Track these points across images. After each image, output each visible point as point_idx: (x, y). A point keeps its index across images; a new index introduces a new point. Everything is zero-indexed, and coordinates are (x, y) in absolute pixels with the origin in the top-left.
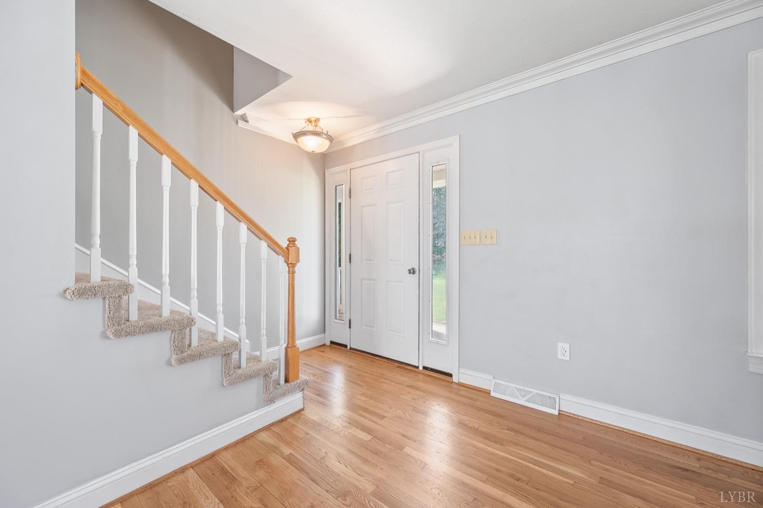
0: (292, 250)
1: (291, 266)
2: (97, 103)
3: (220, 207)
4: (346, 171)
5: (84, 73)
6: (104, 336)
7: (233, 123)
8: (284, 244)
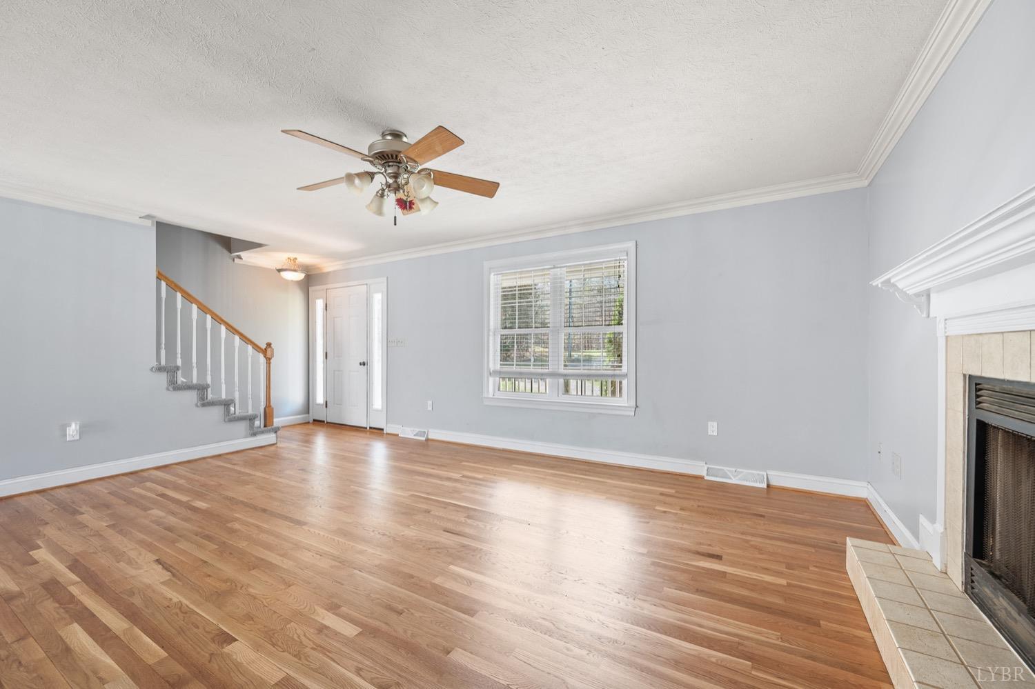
0: (269, 350)
1: (268, 360)
2: (163, 284)
3: (223, 328)
4: (323, 290)
5: (159, 272)
6: (168, 389)
7: (231, 261)
8: (264, 346)
